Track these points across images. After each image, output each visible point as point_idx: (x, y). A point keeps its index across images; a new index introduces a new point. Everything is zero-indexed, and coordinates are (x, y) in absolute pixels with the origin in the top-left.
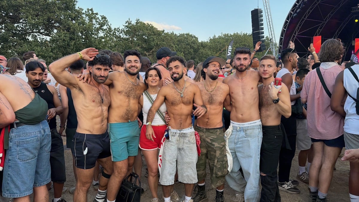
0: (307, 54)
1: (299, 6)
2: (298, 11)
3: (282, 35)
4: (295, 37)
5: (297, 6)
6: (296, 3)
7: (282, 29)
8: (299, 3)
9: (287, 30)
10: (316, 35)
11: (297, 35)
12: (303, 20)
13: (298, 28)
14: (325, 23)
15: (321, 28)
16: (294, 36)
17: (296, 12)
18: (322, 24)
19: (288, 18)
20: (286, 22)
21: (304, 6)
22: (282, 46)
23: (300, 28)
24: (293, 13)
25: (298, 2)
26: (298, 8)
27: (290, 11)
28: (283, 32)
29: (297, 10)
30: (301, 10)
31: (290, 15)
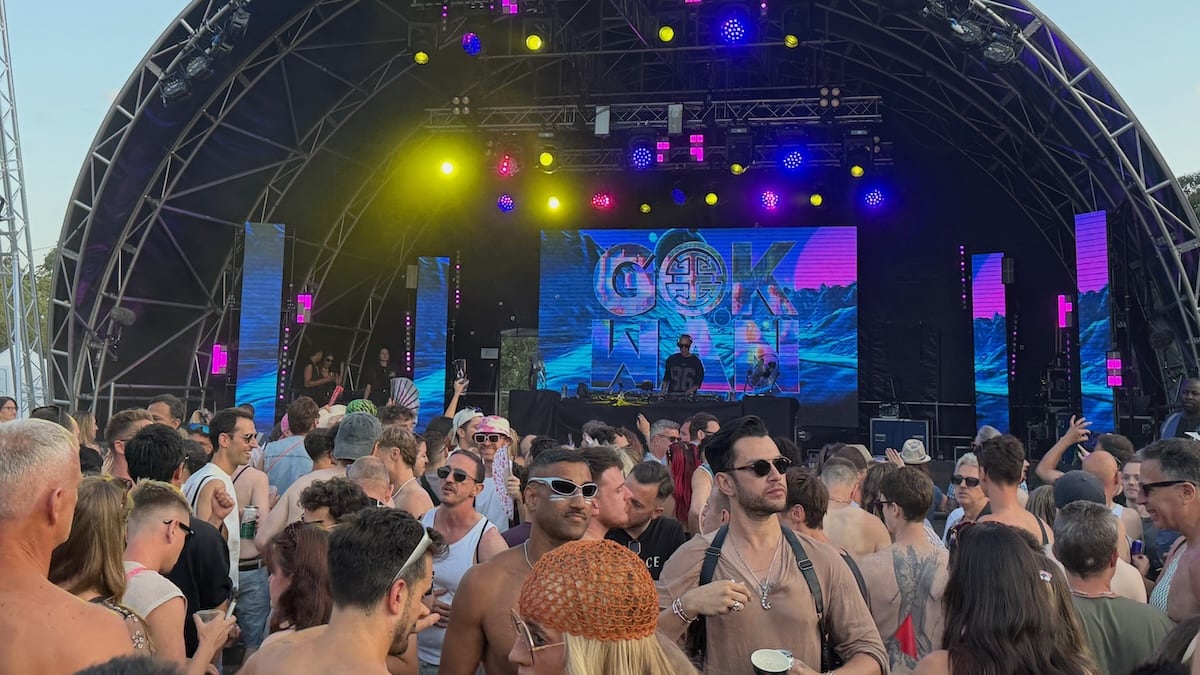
0: (202, 312)
1: (199, 41)
2: (195, 67)
3: (83, 191)
4: (155, 214)
5: (190, 42)
6: (183, 21)
7: (89, 155)
8: (202, 29)
9: (116, 165)
10: (256, 218)
11: (167, 203)
12: (204, 123)
13: (175, 165)
14: (303, 161)
15: (280, 185)
16: (148, 209)
17: (178, 73)
18: (288, 167)
19: (128, 98)
20: (115, 121)
21: (230, 48)
22: (78, 257)
23: (186, 163)
24: (161, 77)
25: (194, 16)
26: (194, 54)
27: (144, 61)
28: (92, 174)
29: (185, 62)
30: (211, 65)
31: (141, 82)
